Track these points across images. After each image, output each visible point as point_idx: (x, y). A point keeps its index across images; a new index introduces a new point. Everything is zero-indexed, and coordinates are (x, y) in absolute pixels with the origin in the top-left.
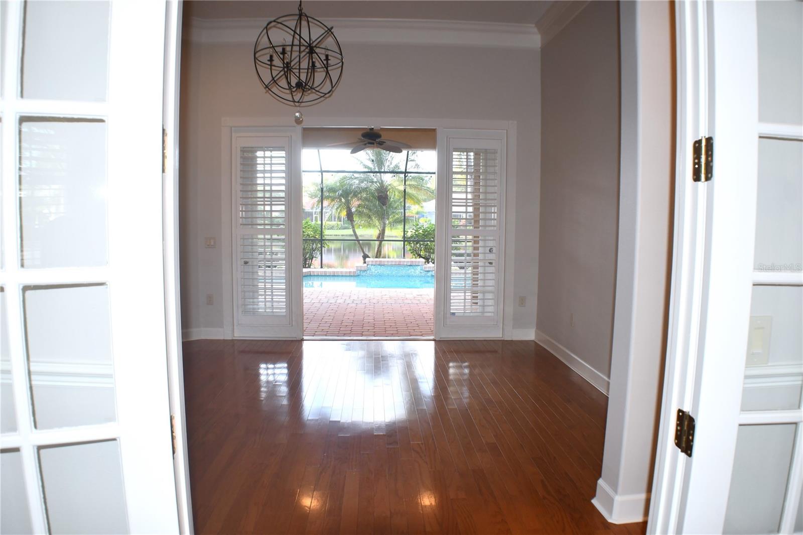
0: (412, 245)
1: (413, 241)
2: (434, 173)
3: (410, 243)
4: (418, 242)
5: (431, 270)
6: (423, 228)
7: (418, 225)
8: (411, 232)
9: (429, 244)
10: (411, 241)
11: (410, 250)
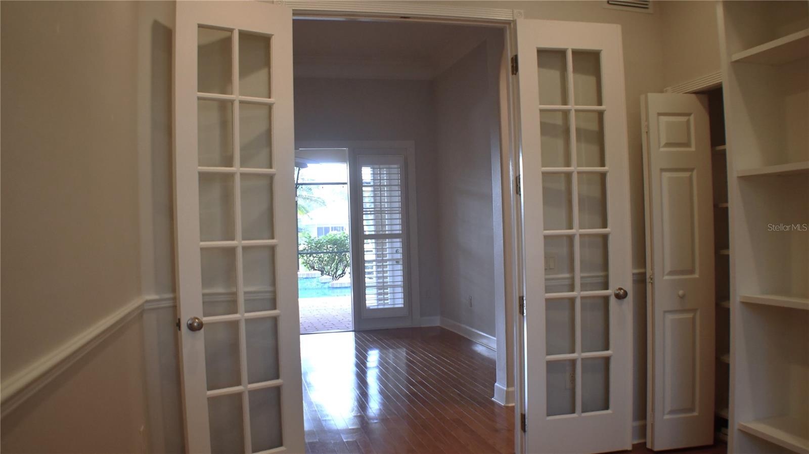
0: (305, 258)
1: (307, 254)
2: (346, 183)
3: (303, 256)
4: (311, 254)
5: (328, 281)
6: (315, 240)
7: (310, 237)
8: (304, 244)
9: (322, 257)
10: (305, 253)
11: (303, 263)
